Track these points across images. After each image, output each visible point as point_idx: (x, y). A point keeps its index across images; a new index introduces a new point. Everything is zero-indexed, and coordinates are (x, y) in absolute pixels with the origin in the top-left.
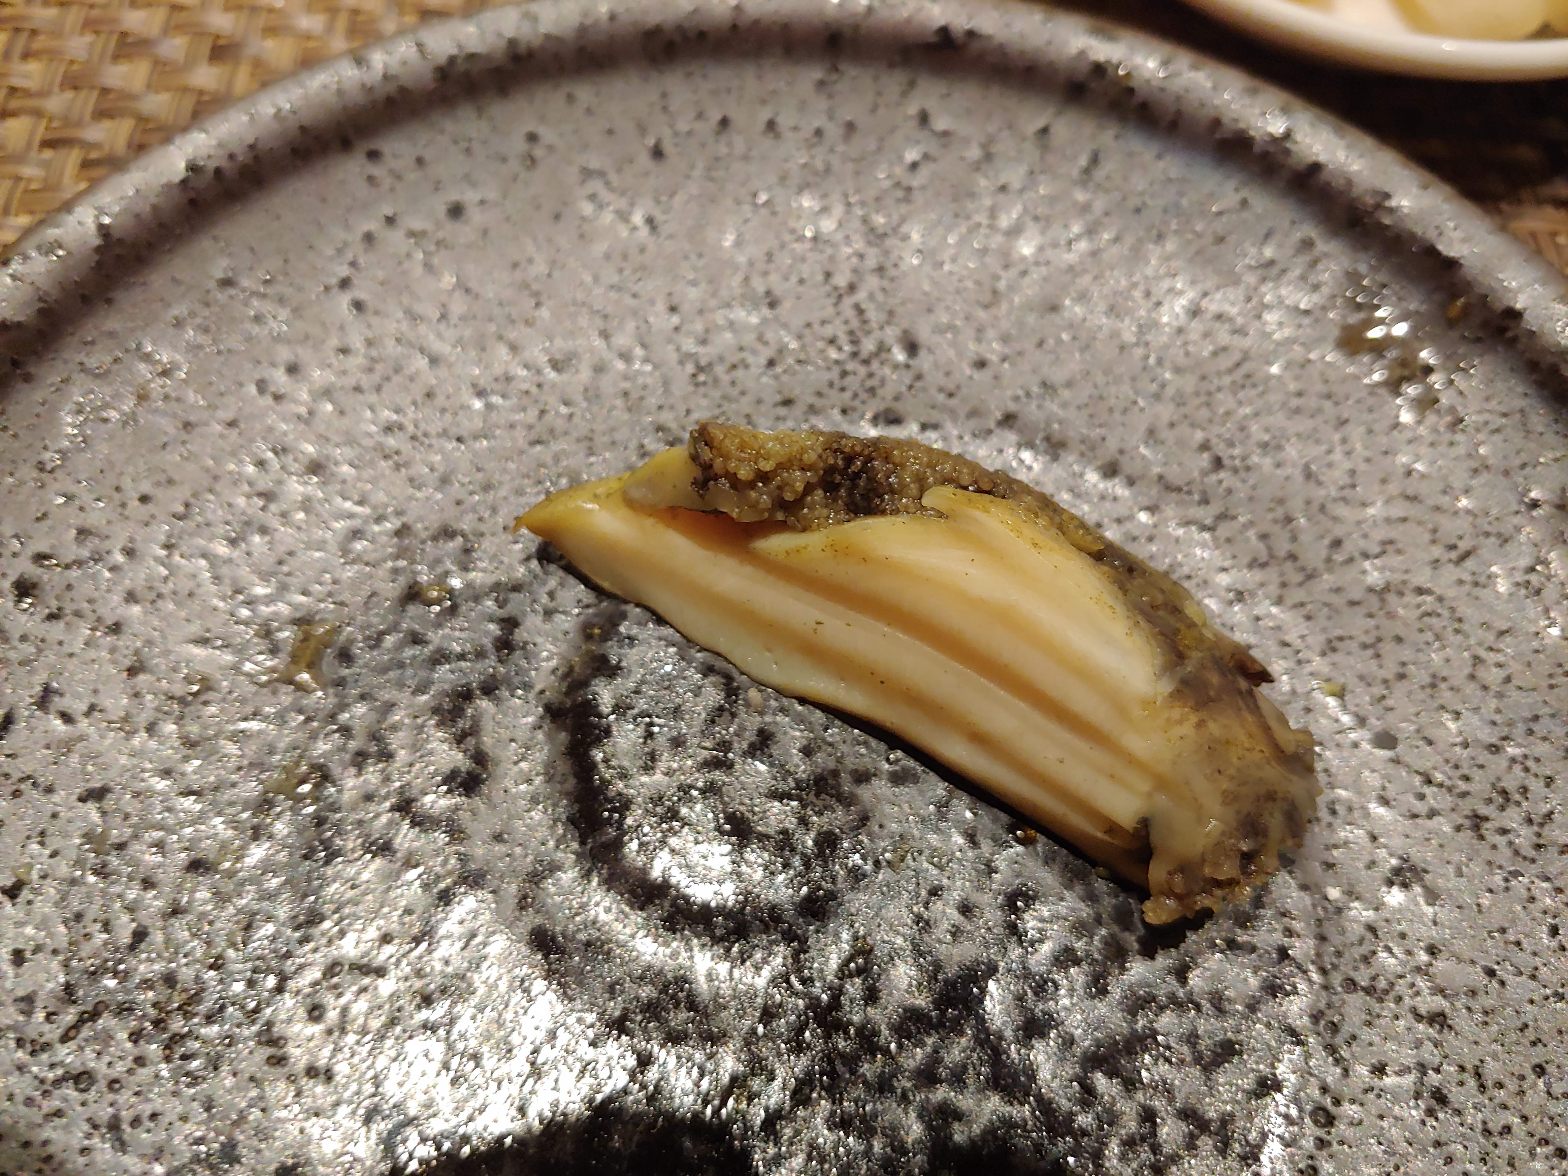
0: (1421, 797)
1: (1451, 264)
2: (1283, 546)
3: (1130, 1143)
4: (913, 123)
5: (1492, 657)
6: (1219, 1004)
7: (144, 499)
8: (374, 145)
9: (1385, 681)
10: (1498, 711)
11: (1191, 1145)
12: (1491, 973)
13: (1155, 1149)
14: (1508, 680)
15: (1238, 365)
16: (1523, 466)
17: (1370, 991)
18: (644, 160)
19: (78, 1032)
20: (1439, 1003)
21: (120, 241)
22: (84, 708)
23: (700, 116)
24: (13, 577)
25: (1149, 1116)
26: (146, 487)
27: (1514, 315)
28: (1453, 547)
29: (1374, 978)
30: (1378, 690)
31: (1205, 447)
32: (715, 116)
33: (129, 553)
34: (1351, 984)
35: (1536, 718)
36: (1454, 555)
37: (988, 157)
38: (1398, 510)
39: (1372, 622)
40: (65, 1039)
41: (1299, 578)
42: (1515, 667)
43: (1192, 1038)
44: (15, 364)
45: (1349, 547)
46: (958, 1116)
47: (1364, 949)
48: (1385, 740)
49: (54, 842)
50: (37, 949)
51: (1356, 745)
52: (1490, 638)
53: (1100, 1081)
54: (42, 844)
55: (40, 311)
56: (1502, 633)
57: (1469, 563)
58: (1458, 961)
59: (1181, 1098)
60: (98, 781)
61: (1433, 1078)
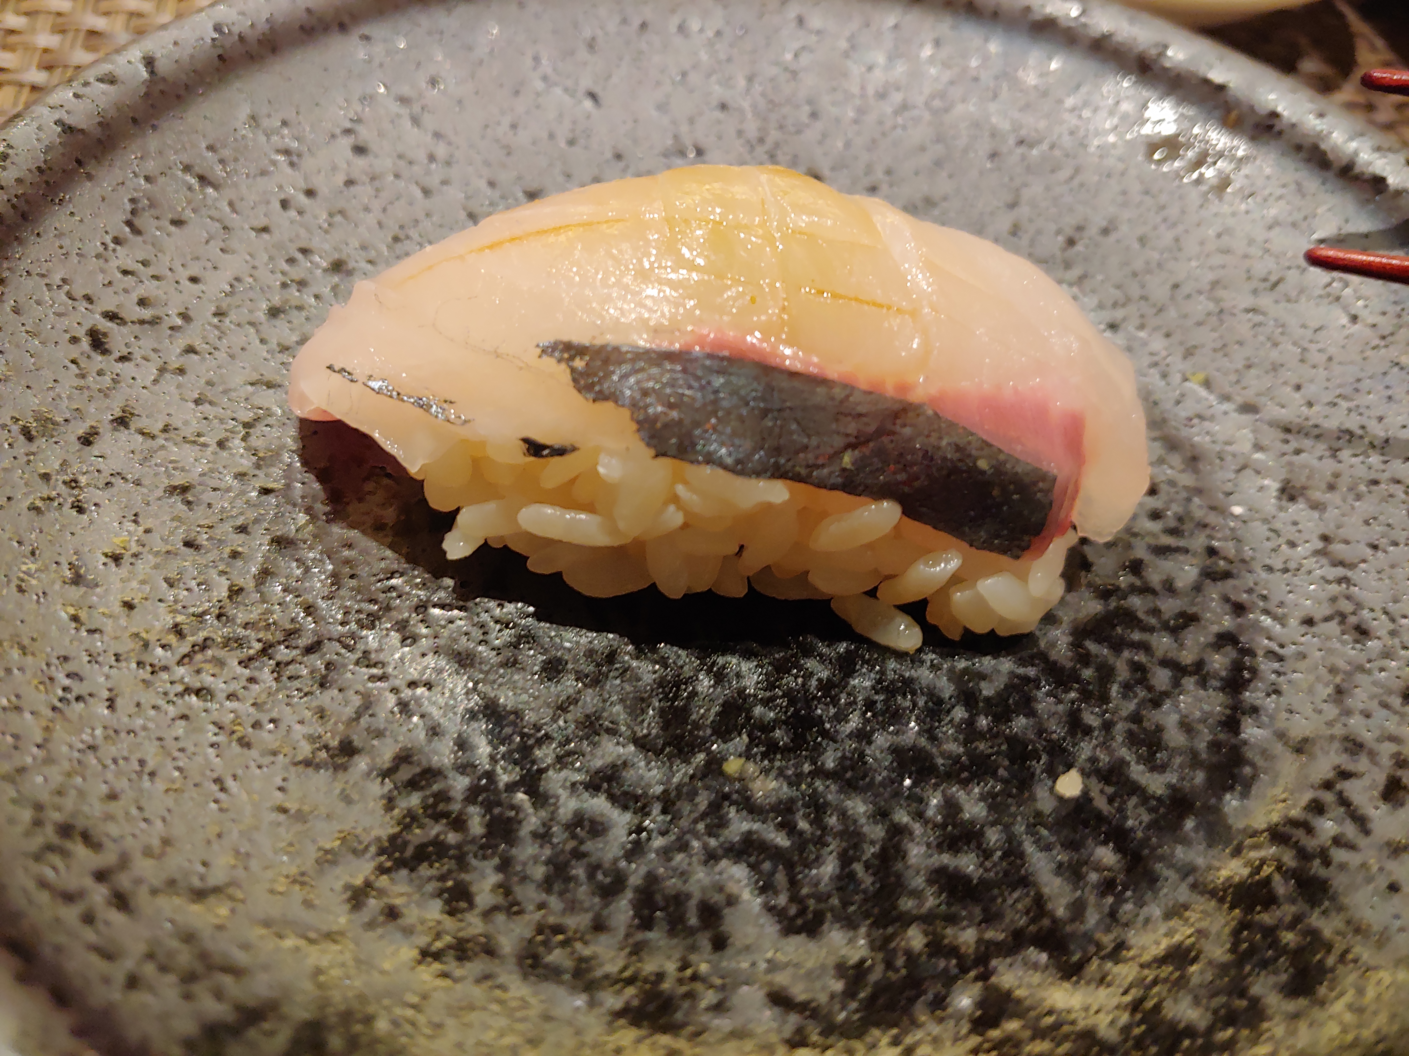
0: (1287, 442)
1: (1221, 88)
2: (1135, 291)
3: (1127, 688)
4: (793, 24)
5: (1313, 347)
6: (1169, 587)
7: (194, 280)
8: (366, 30)
9: (1237, 371)
10: (1328, 380)
11: (1176, 683)
12: (1375, 547)
13: (1150, 689)
14: (1330, 359)
15: (1072, 178)
16: (1305, 218)
17: (1284, 571)
18: (583, 54)
19: (191, 659)
21: (164, 79)
22: (160, 426)
23: (624, 21)
24: (87, 326)
25: (1137, 667)
26: (194, 270)
27: (1274, 115)
28: (1265, 280)
29: (1285, 561)
30: (1233, 378)
31: (1058, 232)
32: (636, 22)
33: (185, 317)
34: (1270, 569)
35: (1359, 380)
36: (1268, 285)
37: (853, 47)
38: (1218, 260)
39: (1215, 335)
40: (179, 663)
41: (1154, 311)
42: (1332, 350)
43: (1156, 612)
44: (79, 163)
45: (1185, 289)
46: (983, 677)
47: (1272, 545)
48: (1248, 408)
49: (146, 523)
50: (145, 599)
51: (1226, 413)
52: (1309, 333)
53: (1092, 646)
54: (135, 522)
55: (100, 124)
56: (1316, 331)
57: (1281, 287)
58: (1347, 542)
59: (1159, 653)
60: (179, 480)
61: (1353, 620)
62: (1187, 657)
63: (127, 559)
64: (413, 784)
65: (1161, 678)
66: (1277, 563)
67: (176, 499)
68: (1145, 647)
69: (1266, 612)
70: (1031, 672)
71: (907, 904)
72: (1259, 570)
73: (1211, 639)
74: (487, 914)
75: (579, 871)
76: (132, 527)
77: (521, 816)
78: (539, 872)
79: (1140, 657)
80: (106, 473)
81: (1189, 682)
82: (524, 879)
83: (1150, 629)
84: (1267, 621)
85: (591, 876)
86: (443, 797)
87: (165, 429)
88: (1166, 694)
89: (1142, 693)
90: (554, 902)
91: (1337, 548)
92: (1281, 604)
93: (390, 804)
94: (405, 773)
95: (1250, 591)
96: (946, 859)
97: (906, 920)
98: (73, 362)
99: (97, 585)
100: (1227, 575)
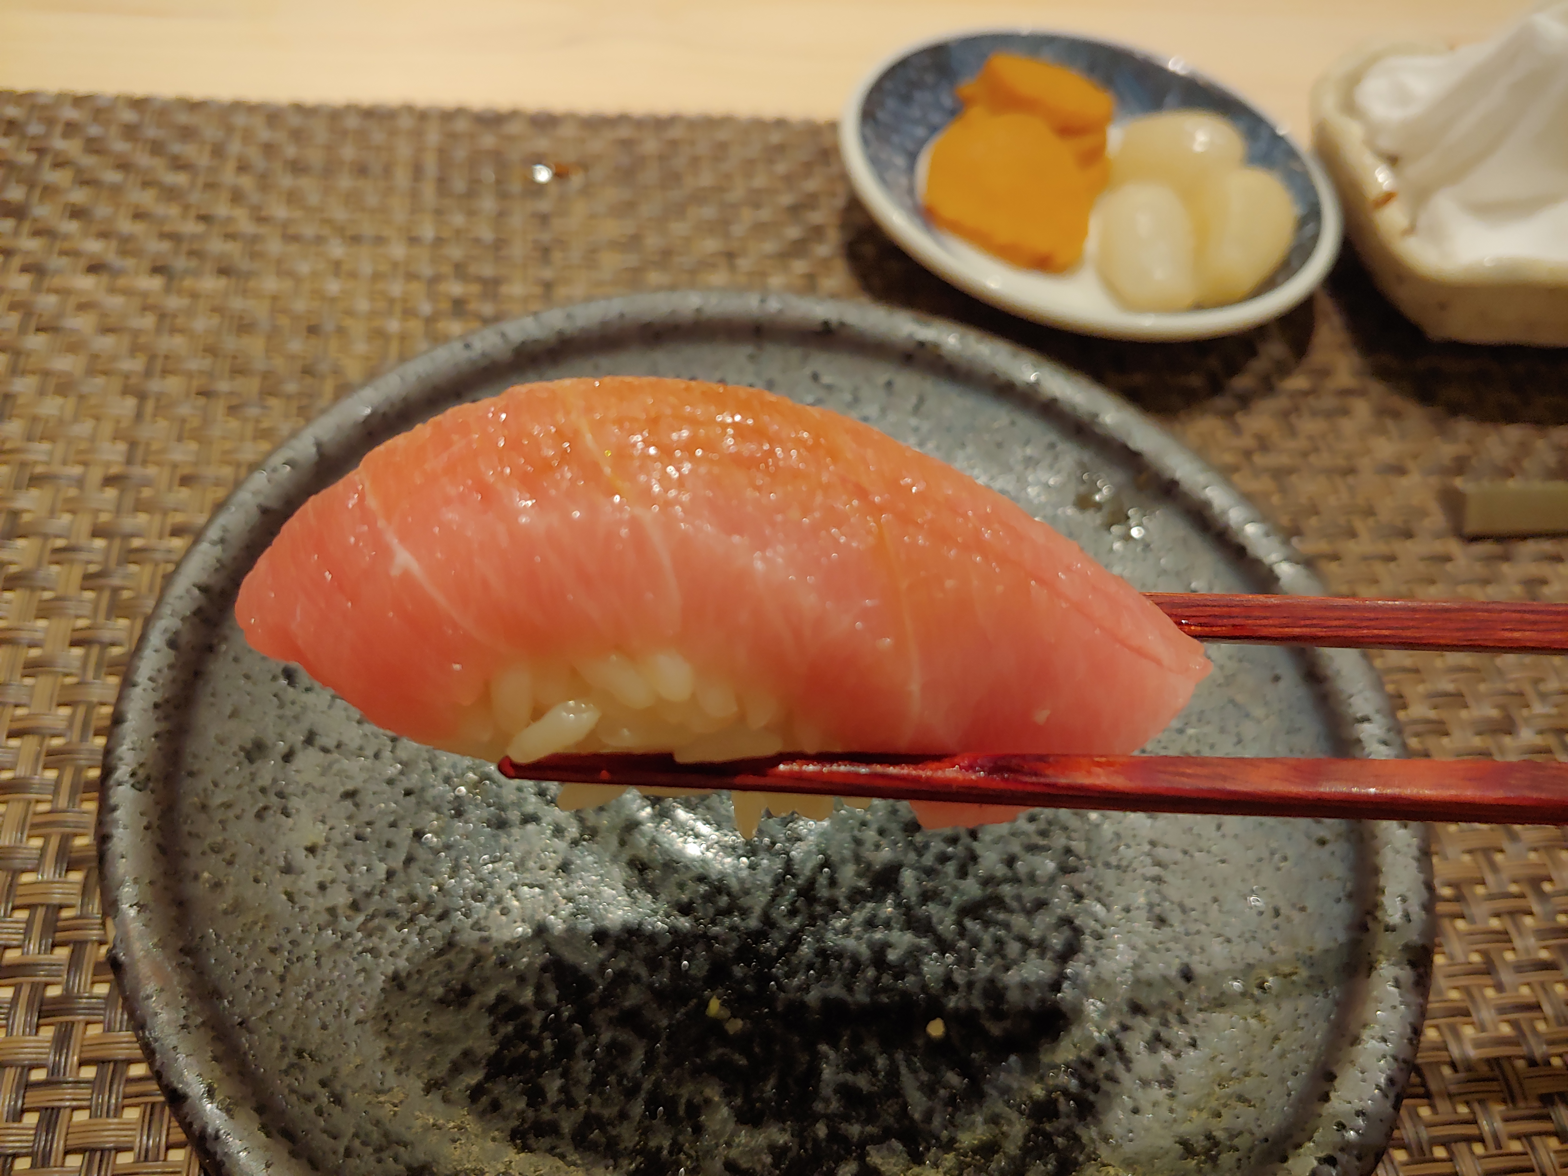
1: (1137, 454)
3: (989, 955)
4: (809, 380)
6: (1032, 878)
11: (1023, 954)
12: (1185, 852)
13: (1003, 957)
16: (1185, 571)
17: (1118, 867)
20: (1156, 870)
21: (328, 457)
22: (335, 743)
25: (998, 941)
27: (1175, 482)
29: (1120, 860)
34: (1107, 865)
37: (856, 399)
40: (358, 930)
43: (1018, 898)
46: (890, 945)
47: (1114, 845)
49: (330, 823)
50: (333, 881)
53: (969, 923)
54: (323, 822)
58: (1166, 847)
59: (1015, 930)
60: (350, 787)
61: (1157, 910)
62: (1035, 935)
63: (320, 852)
64: (508, 1017)
65: (1014, 948)
66: (1114, 860)
67: (348, 803)
68: (1007, 926)
69: (1099, 900)
70: (924, 942)
71: (819, 1107)
72: (1099, 865)
73: (1054, 920)
74: (555, 1107)
75: (612, 1078)
76: (321, 826)
77: (577, 1039)
78: (587, 1079)
79: (1002, 933)
80: (302, 785)
81: (1032, 954)
82: (577, 1082)
83: (1011, 911)
84: (1098, 908)
85: (619, 1083)
86: (528, 1025)
87: (339, 746)
88: (1015, 962)
89: (998, 960)
90: (596, 1100)
91: (1160, 851)
92: (1110, 894)
93: (493, 1029)
94: (503, 1009)
95: (1089, 883)
96: (849, 1077)
97: (816, 1118)
98: (275, 695)
99: (303, 873)
100: (1075, 870)
